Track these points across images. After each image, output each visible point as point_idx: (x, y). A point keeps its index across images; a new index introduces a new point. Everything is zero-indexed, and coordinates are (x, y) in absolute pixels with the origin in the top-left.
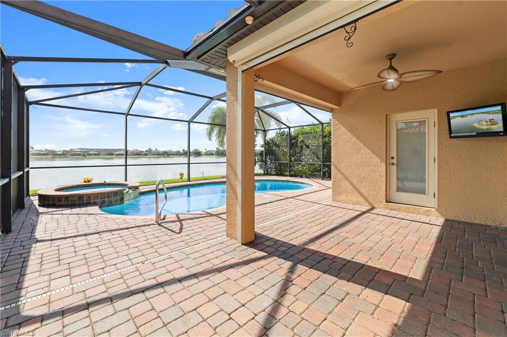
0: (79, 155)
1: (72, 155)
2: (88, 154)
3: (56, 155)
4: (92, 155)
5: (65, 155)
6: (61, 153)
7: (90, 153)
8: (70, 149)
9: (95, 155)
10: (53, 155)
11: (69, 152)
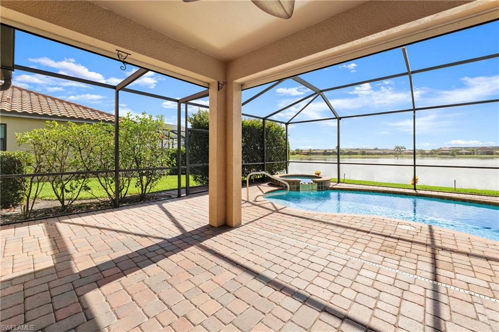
0: (447, 154)
1: (440, 154)
2: (458, 153)
3: (425, 154)
4: (462, 154)
5: (432, 154)
6: (429, 152)
7: (460, 152)
8: (439, 148)
9: (466, 154)
10: (422, 154)
11: (437, 151)
